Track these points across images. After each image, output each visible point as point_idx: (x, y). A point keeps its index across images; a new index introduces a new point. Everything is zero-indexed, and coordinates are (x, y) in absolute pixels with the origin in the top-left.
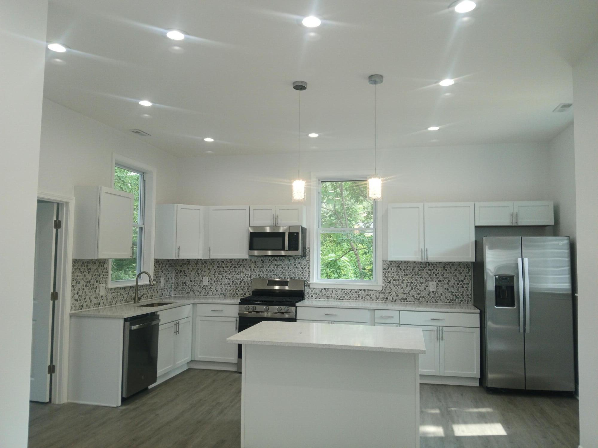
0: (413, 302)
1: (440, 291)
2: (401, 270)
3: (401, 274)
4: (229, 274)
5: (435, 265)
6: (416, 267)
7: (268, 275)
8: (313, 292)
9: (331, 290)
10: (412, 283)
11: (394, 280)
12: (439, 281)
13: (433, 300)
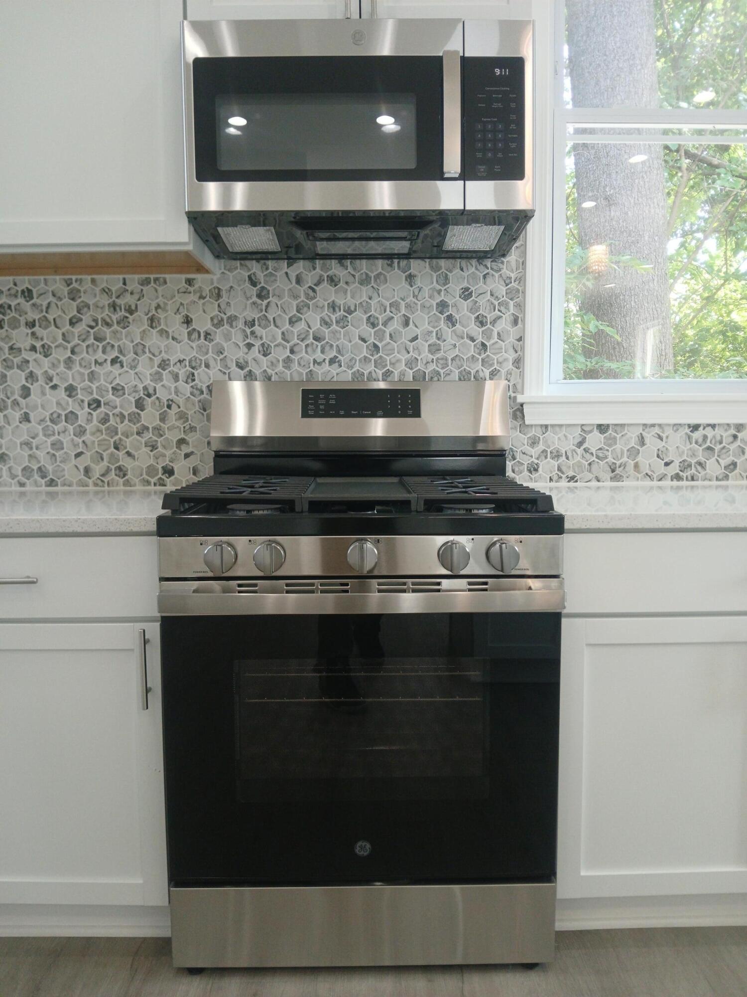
4: (69, 362)
7: (295, 366)
8: (541, 447)
9: (633, 435)
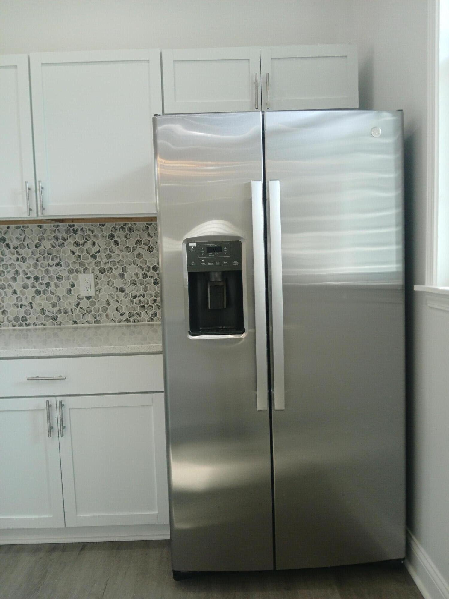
0: (42, 327)
1: (104, 296)
2: (10, 248)
5: (89, 233)
6: (43, 238)
10: (36, 278)
12: (102, 271)
13: (89, 317)
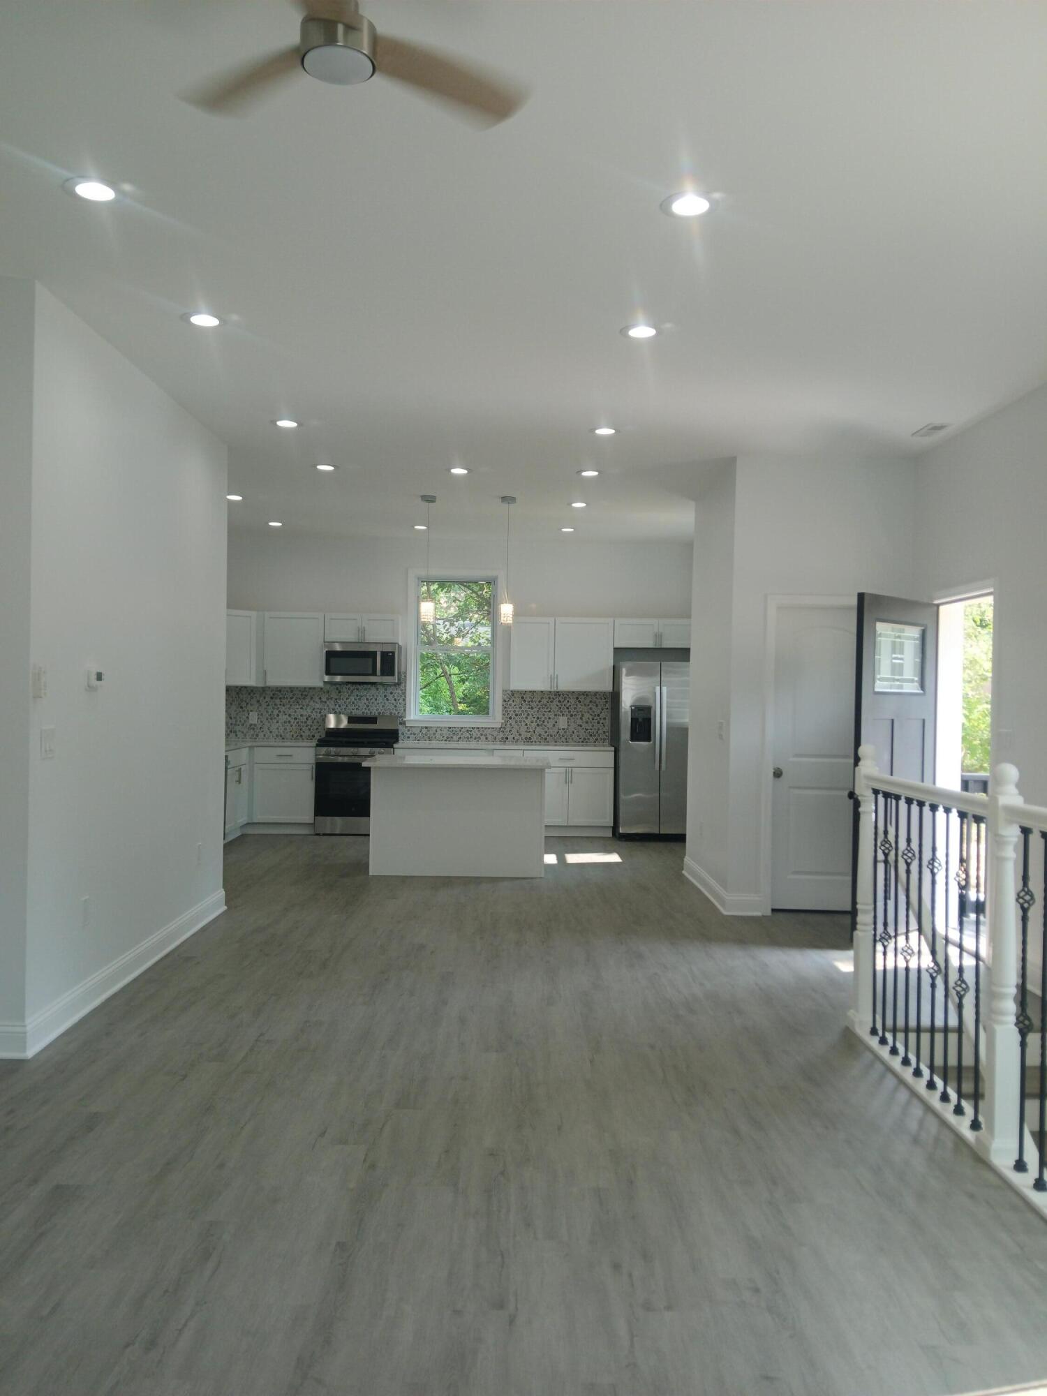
1: (571, 729)
2: (526, 702)
3: (525, 707)
4: (290, 708)
5: (566, 696)
6: (543, 698)
7: (347, 710)
8: (411, 732)
9: (434, 730)
10: (538, 718)
11: (516, 715)
12: (571, 716)
13: (563, 739)
